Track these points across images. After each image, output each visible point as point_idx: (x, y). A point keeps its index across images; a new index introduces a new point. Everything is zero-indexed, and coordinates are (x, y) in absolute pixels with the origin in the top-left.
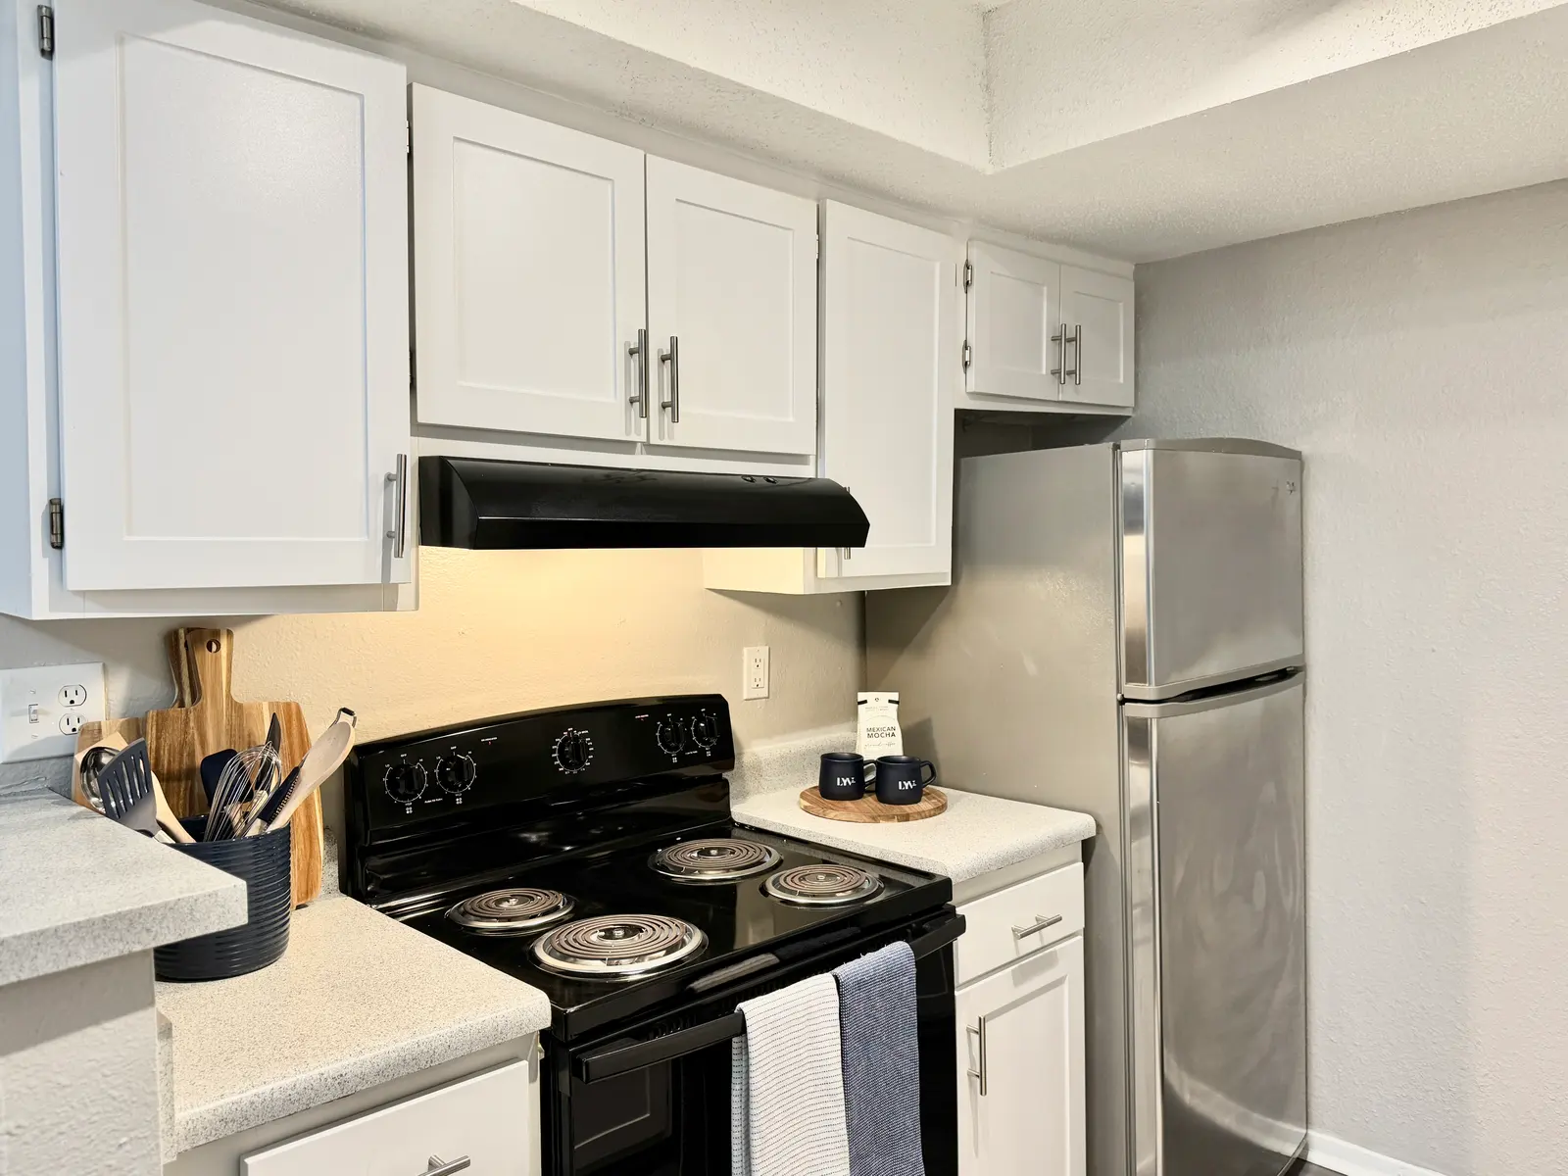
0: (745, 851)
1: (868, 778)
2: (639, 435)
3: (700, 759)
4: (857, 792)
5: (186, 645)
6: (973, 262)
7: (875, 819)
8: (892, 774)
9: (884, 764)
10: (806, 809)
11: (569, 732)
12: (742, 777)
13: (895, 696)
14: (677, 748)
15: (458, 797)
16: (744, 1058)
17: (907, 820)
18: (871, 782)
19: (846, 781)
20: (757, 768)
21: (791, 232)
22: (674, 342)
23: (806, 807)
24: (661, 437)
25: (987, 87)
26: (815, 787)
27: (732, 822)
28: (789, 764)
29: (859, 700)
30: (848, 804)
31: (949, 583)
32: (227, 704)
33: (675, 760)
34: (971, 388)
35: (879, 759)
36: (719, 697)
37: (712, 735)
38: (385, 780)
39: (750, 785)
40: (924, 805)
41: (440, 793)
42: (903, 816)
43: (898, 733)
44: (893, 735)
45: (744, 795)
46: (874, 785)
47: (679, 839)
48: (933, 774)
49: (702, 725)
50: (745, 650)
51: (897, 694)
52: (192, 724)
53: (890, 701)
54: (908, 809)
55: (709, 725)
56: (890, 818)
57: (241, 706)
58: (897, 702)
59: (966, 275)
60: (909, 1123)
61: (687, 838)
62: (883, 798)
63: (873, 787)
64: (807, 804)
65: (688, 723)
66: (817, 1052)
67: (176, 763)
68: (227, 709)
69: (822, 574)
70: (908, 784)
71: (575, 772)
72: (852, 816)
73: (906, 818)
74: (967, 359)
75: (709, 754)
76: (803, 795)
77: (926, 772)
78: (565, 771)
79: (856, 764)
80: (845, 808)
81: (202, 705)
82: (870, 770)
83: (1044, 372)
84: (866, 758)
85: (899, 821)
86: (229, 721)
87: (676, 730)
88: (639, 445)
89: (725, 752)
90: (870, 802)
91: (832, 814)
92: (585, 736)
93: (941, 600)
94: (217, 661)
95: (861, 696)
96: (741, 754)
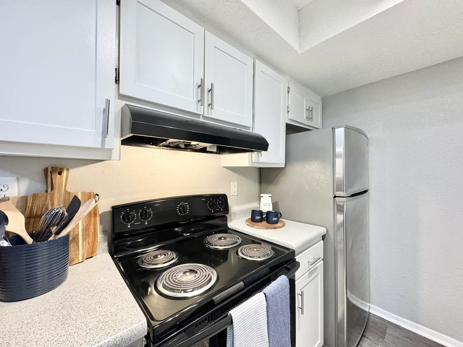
0: (231, 238)
1: (264, 217)
2: (201, 112)
3: (220, 211)
4: (261, 220)
5: (51, 172)
6: (290, 86)
7: (267, 228)
8: (271, 216)
9: (268, 213)
10: (248, 225)
11: (182, 203)
12: (231, 215)
13: (270, 195)
14: (213, 208)
15: (146, 222)
16: (232, 331)
17: (276, 229)
18: (265, 217)
19: (258, 217)
20: (235, 214)
21: (246, 66)
22: (212, 85)
23: (247, 224)
24: (208, 114)
25: (299, 31)
26: (249, 218)
27: (228, 228)
28: (243, 212)
29: (261, 196)
30: (259, 224)
31: (284, 167)
32: (64, 192)
33: (213, 211)
34: (289, 118)
35: (267, 212)
36: (225, 195)
37: (223, 205)
38: (121, 217)
39: (233, 217)
40: (279, 224)
41: (140, 221)
42: (275, 228)
43: (271, 205)
44: (270, 205)
45: (231, 220)
46: (266, 218)
47: (213, 233)
48: (281, 215)
49: (220, 202)
50: (232, 183)
51: (271, 195)
52: (48, 198)
53: (269, 197)
54: (276, 225)
55: (222, 202)
56: (271, 228)
57: (70, 193)
58: (271, 197)
59: (288, 90)
60: (287, 340)
61: (216, 233)
62: (268, 222)
63: (265, 219)
64: (248, 223)
65: (216, 201)
66: (259, 325)
67: (40, 211)
68: (64, 193)
69: (253, 161)
70: (275, 219)
71: (183, 215)
72: (261, 228)
73: (276, 228)
74: (289, 110)
75: (222, 210)
76: (246, 221)
77: (279, 215)
78: (180, 214)
79: (261, 213)
80: (258, 225)
81: (53, 192)
82: (264, 214)
83: (305, 117)
84: (263, 211)
85: (274, 229)
86: (64, 198)
87: (213, 203)
88: (201, 116)
89: (226, 209)
90: (264, 223)
91: (255, 227)
92: (186, 205)
93: (282, 171)
94: (62, 178)
95: (262, 195)
96: (230, 210)
